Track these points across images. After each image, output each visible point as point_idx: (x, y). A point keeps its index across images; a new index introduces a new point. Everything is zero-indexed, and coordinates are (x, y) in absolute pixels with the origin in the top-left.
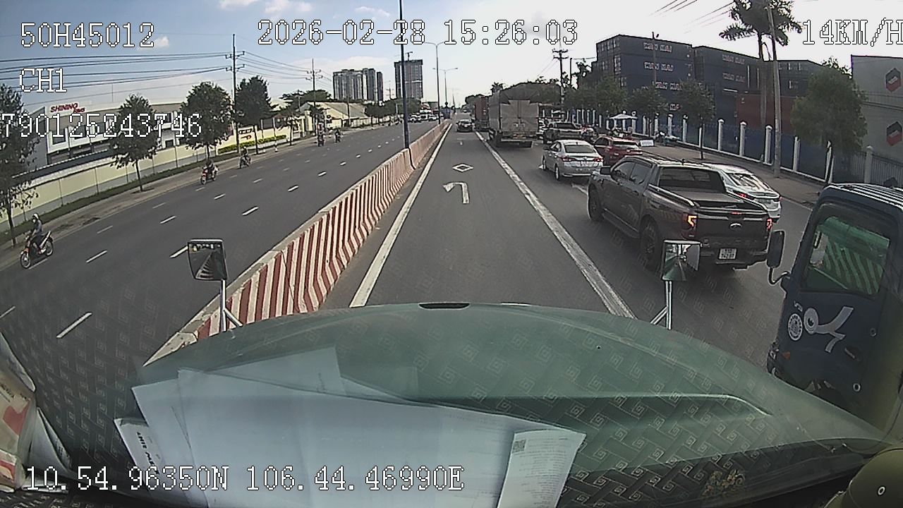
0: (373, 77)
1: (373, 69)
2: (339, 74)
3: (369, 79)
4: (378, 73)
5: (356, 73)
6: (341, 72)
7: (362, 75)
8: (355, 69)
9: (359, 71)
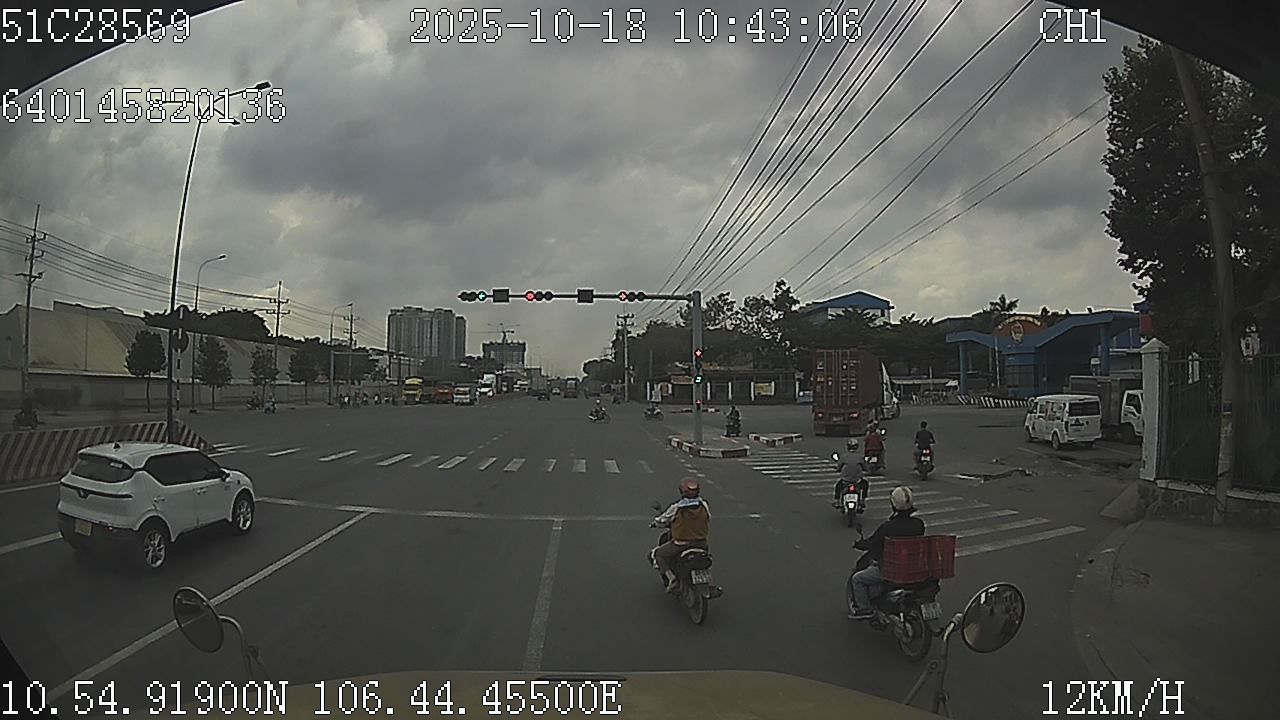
0: (450, 325)
1: (451, 311)
2: (398, 314)
3: (442, 326)
4: (458, 318)
5: (423, 314)
6: (402, 311)
7: (432, 318)
8: (424, 309)
9: (430, 312)
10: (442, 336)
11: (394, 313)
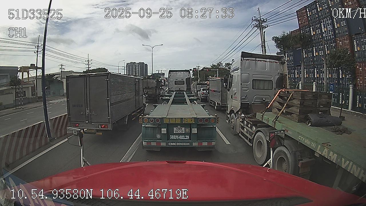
0: (143, 66)
1: (143, 63)
2: (129, 64)
3: (141, 67)
4: (145, 64)
5: (136, 64)
6: (130, 63)
7: (138, 65)
8: (136, 62)
9: (138, 63)
10: (141, 70)
11: (128, 64)
